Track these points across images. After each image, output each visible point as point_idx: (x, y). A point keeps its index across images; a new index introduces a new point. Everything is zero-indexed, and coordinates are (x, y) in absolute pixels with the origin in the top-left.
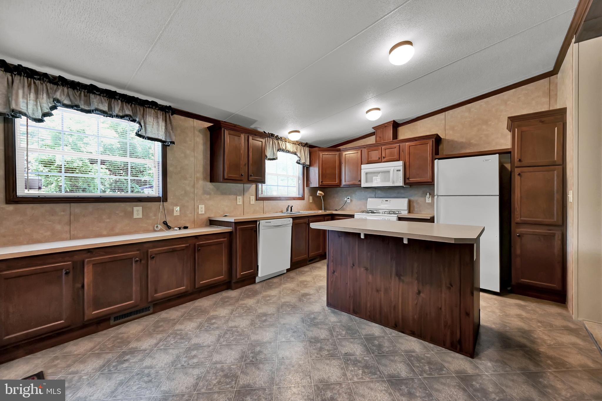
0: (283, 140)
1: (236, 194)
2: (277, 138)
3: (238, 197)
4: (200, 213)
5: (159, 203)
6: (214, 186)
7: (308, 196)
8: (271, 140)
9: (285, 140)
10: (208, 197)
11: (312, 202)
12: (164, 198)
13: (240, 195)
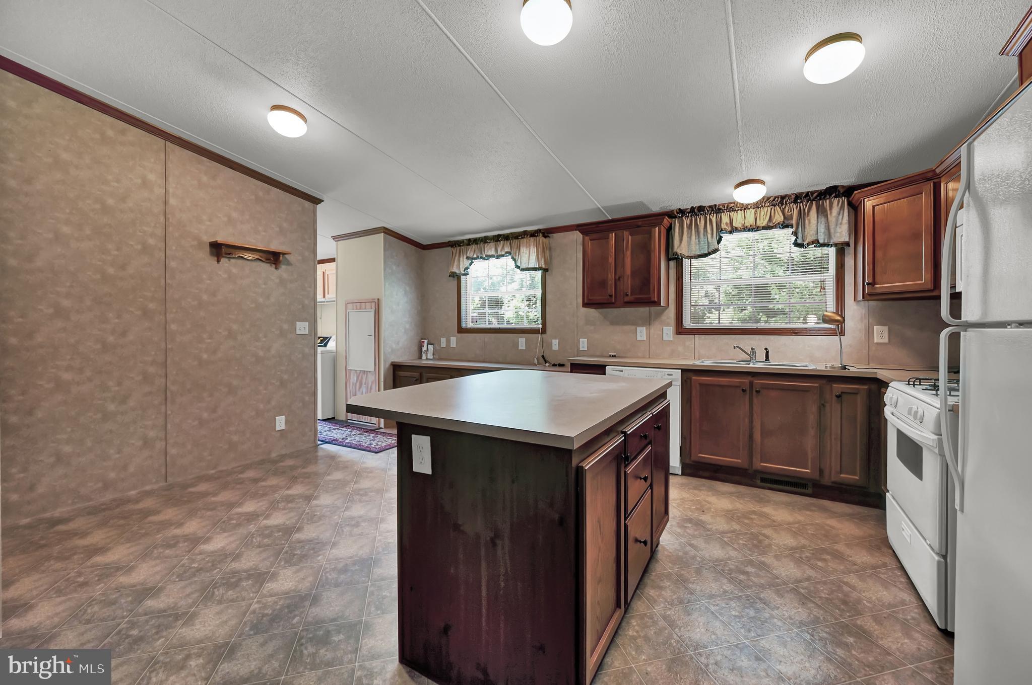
0: (737, 209)
1: (636, 324)
2: (716, 209)
3: (639, 329)
4: (581, 349)
5: (537, 335)
6: (599, 313)
7: (862, 326)
8: (700, 219)
9: (732, 207)
10: (592, 328)
11: (886, 340)
12: (543, 331)
13: (642, 325)
